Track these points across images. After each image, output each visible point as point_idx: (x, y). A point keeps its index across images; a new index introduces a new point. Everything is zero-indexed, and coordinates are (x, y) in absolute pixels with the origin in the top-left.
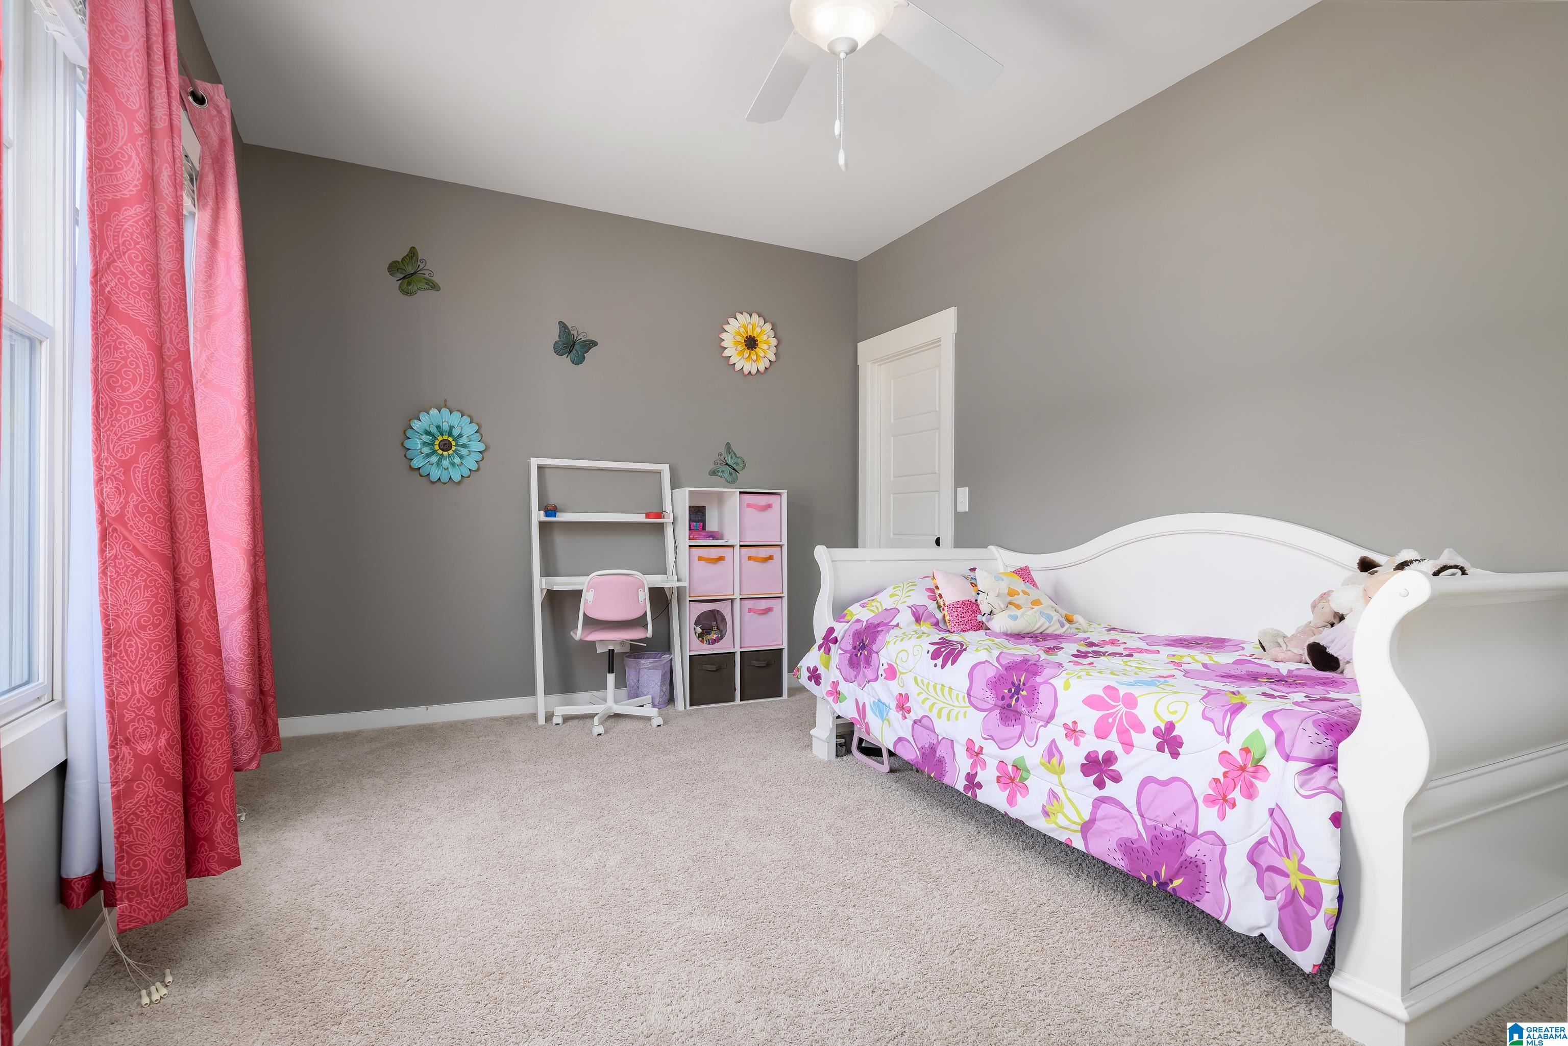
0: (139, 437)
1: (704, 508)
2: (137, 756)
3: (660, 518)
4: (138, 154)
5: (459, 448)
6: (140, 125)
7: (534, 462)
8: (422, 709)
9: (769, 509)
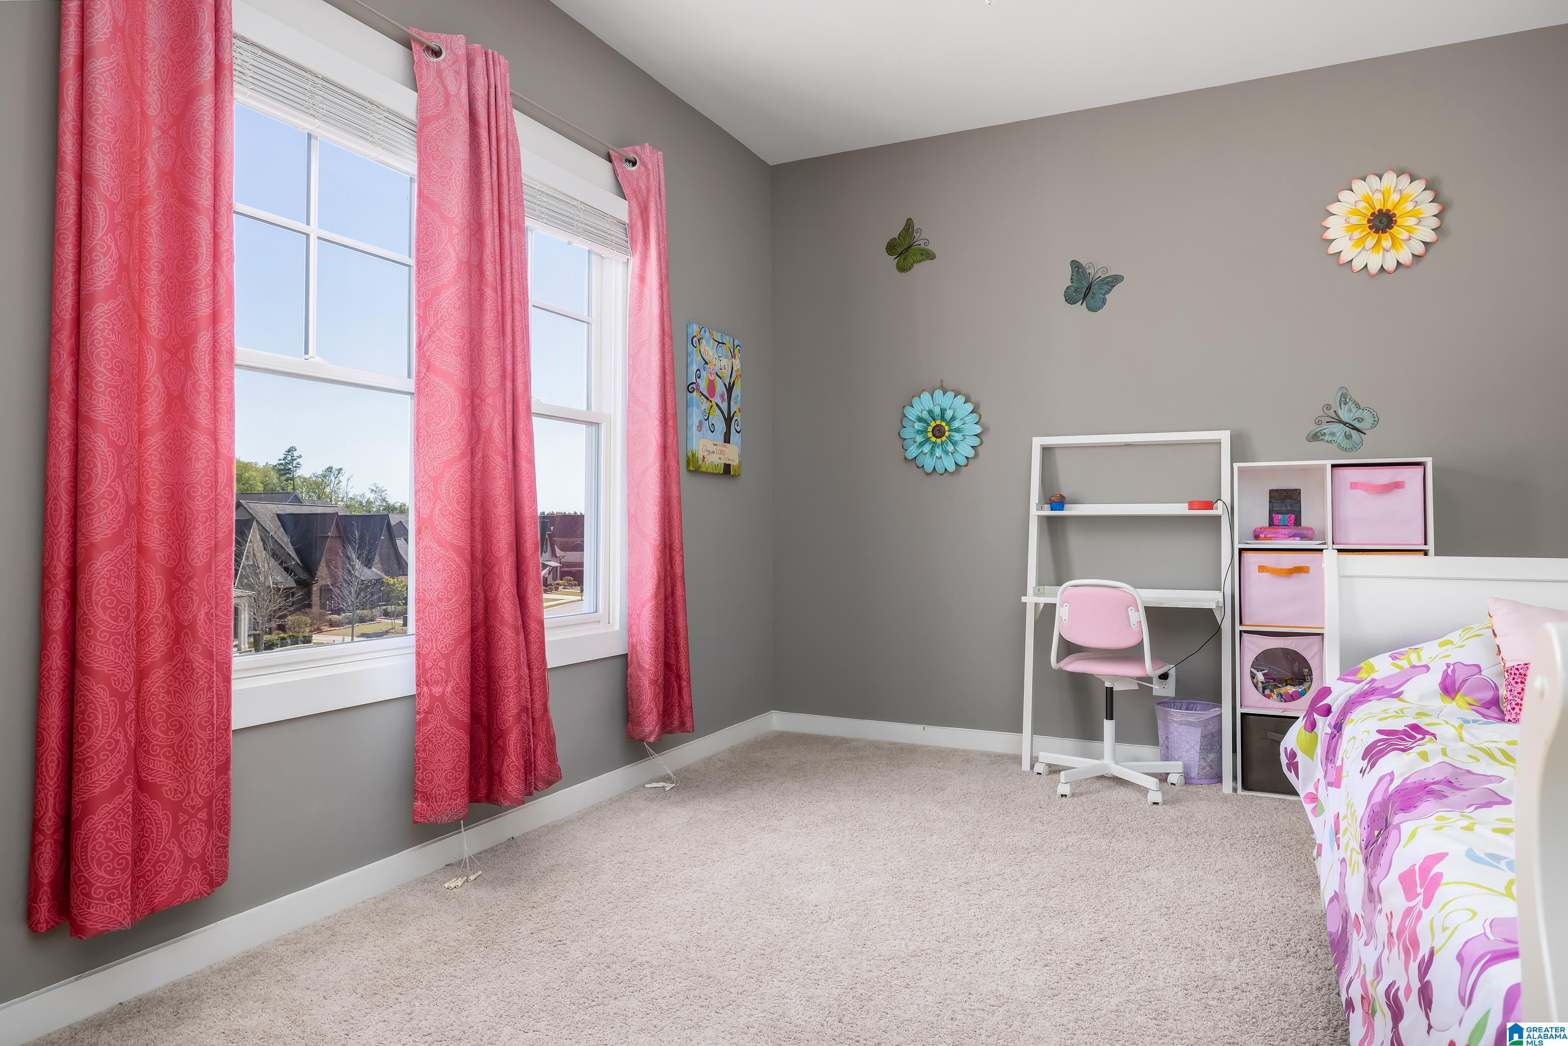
0: (445, 459)
1: (1297, 492)
2: (431, 695)
3: (1212, 508)
4: (454, 249)
5: (953, 434)
6: (458, 227)
7: (1038, 442)
8: (918, 728)
9: (1396, 490)
